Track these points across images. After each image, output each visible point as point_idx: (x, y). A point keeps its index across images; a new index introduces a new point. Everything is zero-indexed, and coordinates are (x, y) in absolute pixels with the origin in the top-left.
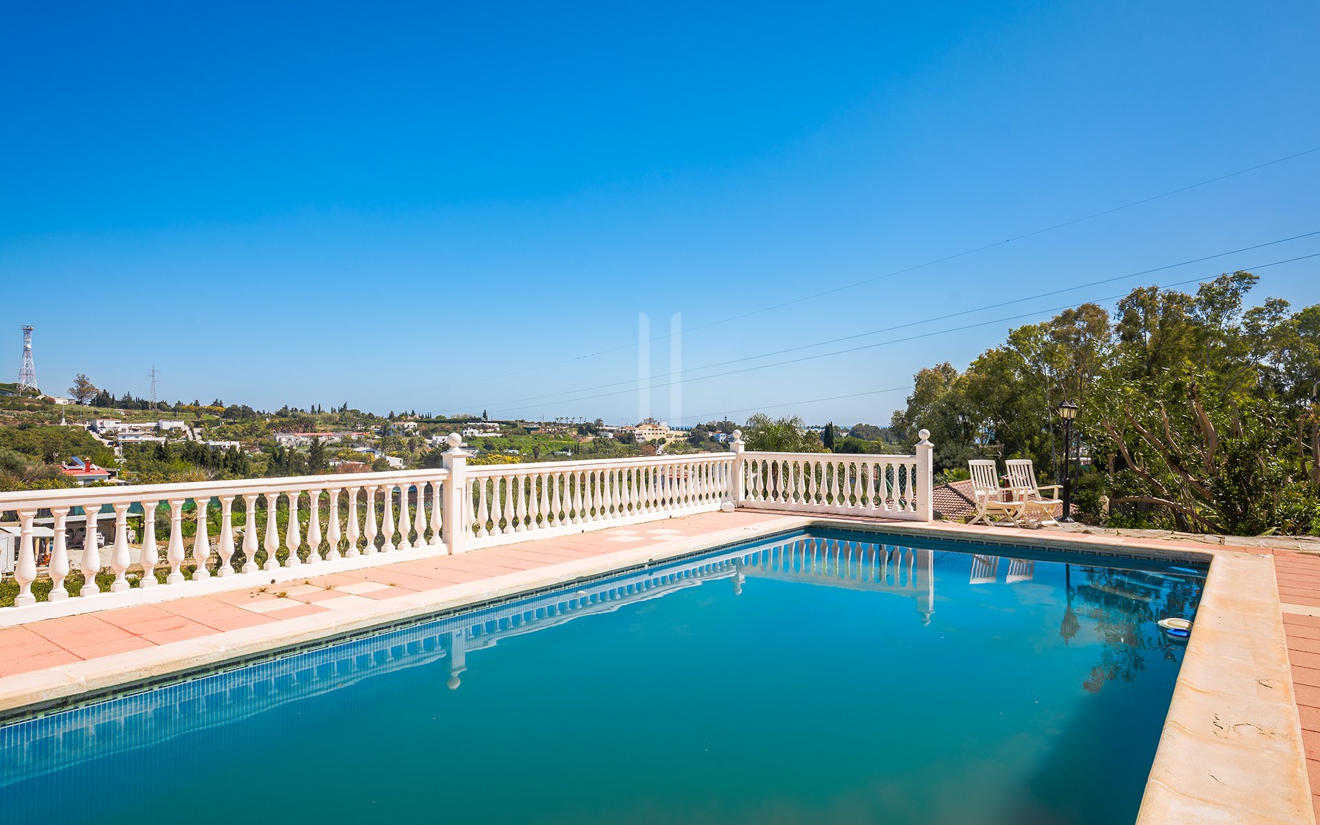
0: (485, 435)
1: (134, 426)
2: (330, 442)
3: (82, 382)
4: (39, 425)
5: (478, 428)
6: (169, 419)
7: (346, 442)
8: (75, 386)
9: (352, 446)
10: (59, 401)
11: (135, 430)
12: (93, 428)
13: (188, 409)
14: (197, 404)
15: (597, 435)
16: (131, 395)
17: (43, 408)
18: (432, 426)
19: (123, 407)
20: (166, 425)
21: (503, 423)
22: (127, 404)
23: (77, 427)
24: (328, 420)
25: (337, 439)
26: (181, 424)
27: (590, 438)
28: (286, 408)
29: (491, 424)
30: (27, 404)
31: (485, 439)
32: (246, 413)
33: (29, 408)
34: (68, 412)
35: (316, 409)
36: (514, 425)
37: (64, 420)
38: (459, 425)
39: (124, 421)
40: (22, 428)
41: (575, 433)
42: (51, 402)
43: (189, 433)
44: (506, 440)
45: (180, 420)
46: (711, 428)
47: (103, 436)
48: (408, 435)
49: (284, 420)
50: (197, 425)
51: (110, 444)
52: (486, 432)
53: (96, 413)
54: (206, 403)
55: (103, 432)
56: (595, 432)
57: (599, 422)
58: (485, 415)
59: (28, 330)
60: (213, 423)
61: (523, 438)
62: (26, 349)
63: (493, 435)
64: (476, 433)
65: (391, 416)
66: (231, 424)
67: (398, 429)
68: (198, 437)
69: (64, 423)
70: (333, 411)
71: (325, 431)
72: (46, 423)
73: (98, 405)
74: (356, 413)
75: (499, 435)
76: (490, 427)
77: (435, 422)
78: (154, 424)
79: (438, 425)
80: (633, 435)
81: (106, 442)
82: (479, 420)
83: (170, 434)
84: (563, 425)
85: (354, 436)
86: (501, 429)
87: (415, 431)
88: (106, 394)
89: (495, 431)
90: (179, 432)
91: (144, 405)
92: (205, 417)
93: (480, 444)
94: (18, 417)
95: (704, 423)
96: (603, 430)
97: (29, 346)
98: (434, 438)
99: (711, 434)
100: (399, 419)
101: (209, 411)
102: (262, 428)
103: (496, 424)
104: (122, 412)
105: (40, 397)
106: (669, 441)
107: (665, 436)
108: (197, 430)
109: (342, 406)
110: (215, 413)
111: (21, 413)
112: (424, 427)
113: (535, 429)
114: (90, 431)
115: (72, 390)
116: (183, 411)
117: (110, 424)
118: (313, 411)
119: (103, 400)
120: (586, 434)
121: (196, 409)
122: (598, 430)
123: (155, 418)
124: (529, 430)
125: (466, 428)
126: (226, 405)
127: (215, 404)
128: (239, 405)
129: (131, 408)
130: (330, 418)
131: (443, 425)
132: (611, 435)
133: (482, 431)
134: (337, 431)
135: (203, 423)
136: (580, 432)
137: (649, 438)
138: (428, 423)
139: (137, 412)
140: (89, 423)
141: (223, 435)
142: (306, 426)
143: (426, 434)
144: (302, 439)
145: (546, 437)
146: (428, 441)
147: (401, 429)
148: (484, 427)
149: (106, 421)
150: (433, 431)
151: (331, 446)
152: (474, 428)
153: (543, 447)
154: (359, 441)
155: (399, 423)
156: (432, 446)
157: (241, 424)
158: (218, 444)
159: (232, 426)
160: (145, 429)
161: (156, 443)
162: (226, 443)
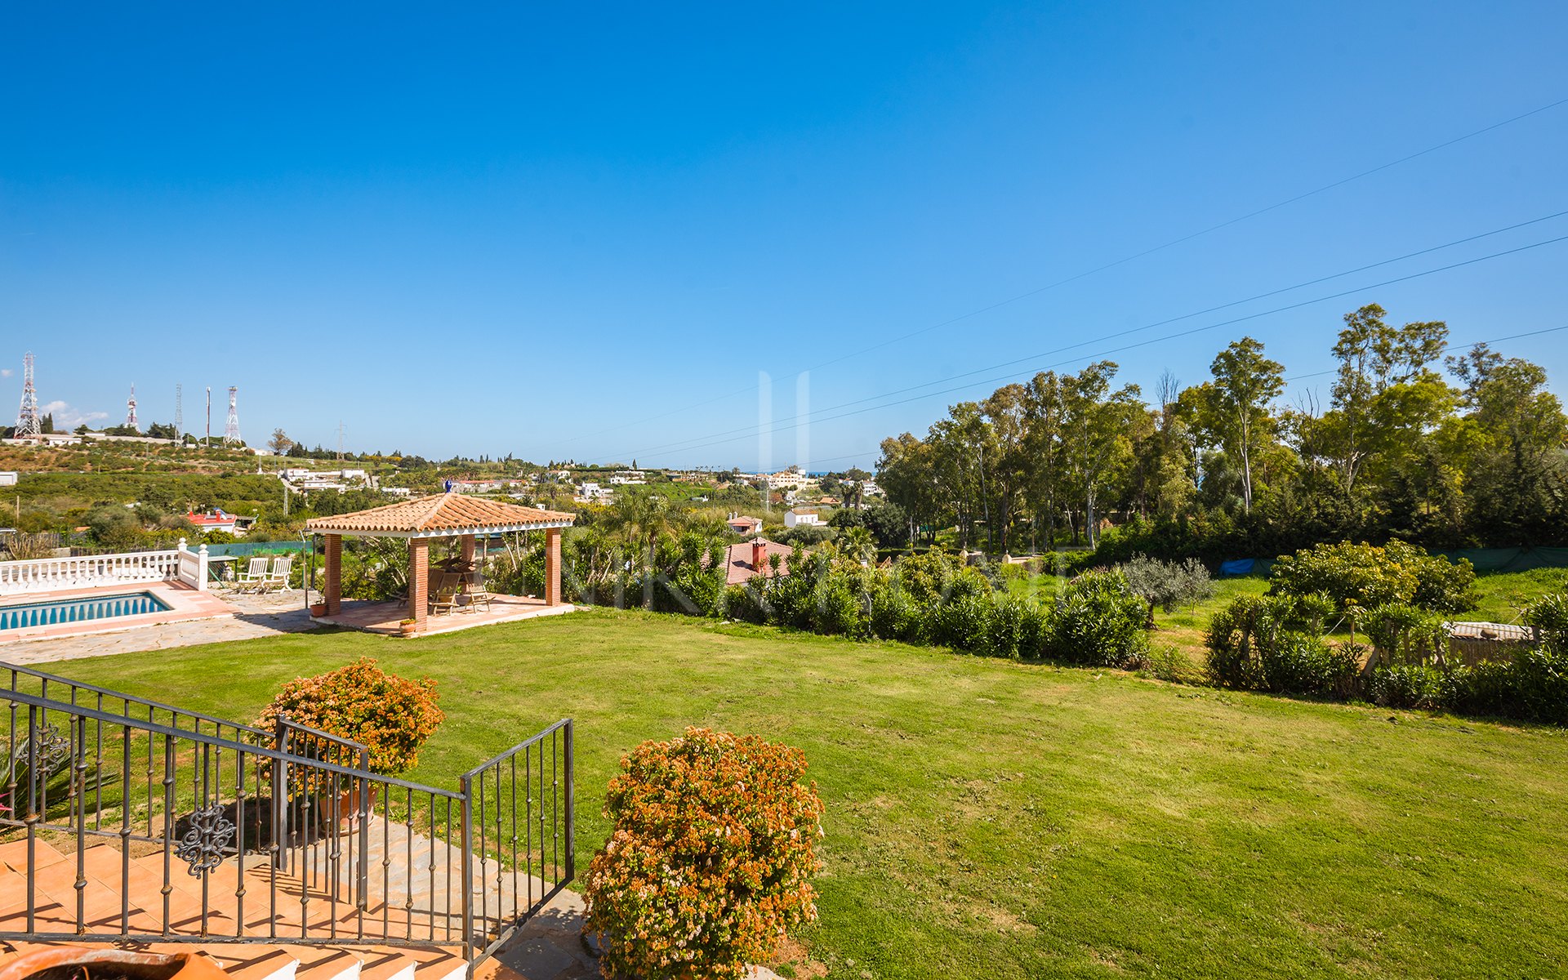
0: (631, 482)
1: (320, 474)
2: (490, 489)
3: (279, 436)
4: (239, 473)
5: (626, 476)
6: (353, 468)
7: (505, 489)
8: (273, 439)
9: (510, 493)
10: (258, 453)
11: (321, 478)
12: (284, 476)
13: (371, 459)
14: (379, 455)
15: (734, 482)
16: (322, 447)
17: (244, 459)
18: (584, 474)
19: (315, 457)
20: (348, 474)
21: (648, 471)
22: (318, 455)
23: (270, 476)
24: (493, 469)
25: (497, 486)
26: (361, 473)
27: (727, 484)
28: (457, 458)
29: (637, 473)
30: (230, 455)
31: (630, 486)
32: (419, 463)
33: (232, 459)
34: (266, 462)
35: (485, 459)
36: (657, 473)
37: (260, 469)
38: (607, 473)
39: (312, 469)
40: (223, 477)
41: (714, 480)
42: (251, 453)
43: (368, 481)
44: (649, 487)
45: (361, 468)
46: (842, 476)
47: (292, 484)
48: (561, 482)
49: (455, 468)
50: (376, 473)
51: (298, 489)
52: (630, 480)
53: (289, 462)
54: (386, 454)
55: (293, 480)
56: (732, 479)
57: (736, 471)
58: (634, 465)
59: (233, 390)
60: (389, 472)
61: (665, 486)
62: (231, 407)
63: (638, 482)
64: (623, 481)
65: (551, 464)
66: (406, 472)
67: (552, 477)
68: (376, 484)
69: (260, 472)
70: (500, 460)
71: (488, 479)
72: (246, 472)
73: (293, 456)
74: (520, 462)
75: (643, 483)
76: (636, 475)
77: (588, 471)
78: (339, 473)
79: (589, 474)
80: (766, 482)
81: (294, 488)
82: (627, 469)
83: (350, 482)
84: (703, 473)
85: (512, 485)
86: (646, 476)
87: (568, 479)
88: (299, 446)
89: (640, 479)
90: (358, 481)
91: (332, 456)
92: (384, 466)
93: (624, 491)
94: (221, 467)
95: (835, 471)
96: (740, 478)
97: (234, 404)
98: (584, 485)
99: (841, 481)
100: (556, 468)
101: (390, 461)
102: (432, 476)
103: (642, 473)
104: (312, 462)
105: (243, 449)
106: (801, 487)
107: (796, 483)
108: (375, 478)
109: (507, 456)
110: (393, 462)
111: (224, 463)
112: (577, 475)
113: (676, 477)
114: (283, 480)
115: (271, 442)
116: (367, 460)
117: (299, 473)
118: (482, 461)
119: (297, 452)
120: (724, 481)
121: (377, 460)
122: (736, 478)
123: (341, 467)
124: (671, 478)
125: (614, 476)
126: (404, 456)
127: (395, 454)
128: (413, 456)
129: (321, 458)
130: (495, 467)
131: (594, 473)
132: (746, 483)
133: (628, 478)
134: (498, 479)
135: (381, 471)
136: (719, 479)
137: (782, 485)
138: (581, 471)
139: (325, 462)
140: (282, 472)
141: (396, 483)
142: (471, 475)
143: (577, 482)
144: (466, 486)
145: (686, 485)
146: (578, 488)
147: (555, 477)
148: (630, 475)
149: (295, 470)
150: (584, 479)
151: (491, 492)
152: (621, 476)
153: (682, 494)
154: (516, 488)
155: (555, 472)
156: (582, 492)
157: (414, 472)
158: (390, 490)
159: (406, 475)
160: (330, 477)
161: (336, 490)
162: (398, 491)
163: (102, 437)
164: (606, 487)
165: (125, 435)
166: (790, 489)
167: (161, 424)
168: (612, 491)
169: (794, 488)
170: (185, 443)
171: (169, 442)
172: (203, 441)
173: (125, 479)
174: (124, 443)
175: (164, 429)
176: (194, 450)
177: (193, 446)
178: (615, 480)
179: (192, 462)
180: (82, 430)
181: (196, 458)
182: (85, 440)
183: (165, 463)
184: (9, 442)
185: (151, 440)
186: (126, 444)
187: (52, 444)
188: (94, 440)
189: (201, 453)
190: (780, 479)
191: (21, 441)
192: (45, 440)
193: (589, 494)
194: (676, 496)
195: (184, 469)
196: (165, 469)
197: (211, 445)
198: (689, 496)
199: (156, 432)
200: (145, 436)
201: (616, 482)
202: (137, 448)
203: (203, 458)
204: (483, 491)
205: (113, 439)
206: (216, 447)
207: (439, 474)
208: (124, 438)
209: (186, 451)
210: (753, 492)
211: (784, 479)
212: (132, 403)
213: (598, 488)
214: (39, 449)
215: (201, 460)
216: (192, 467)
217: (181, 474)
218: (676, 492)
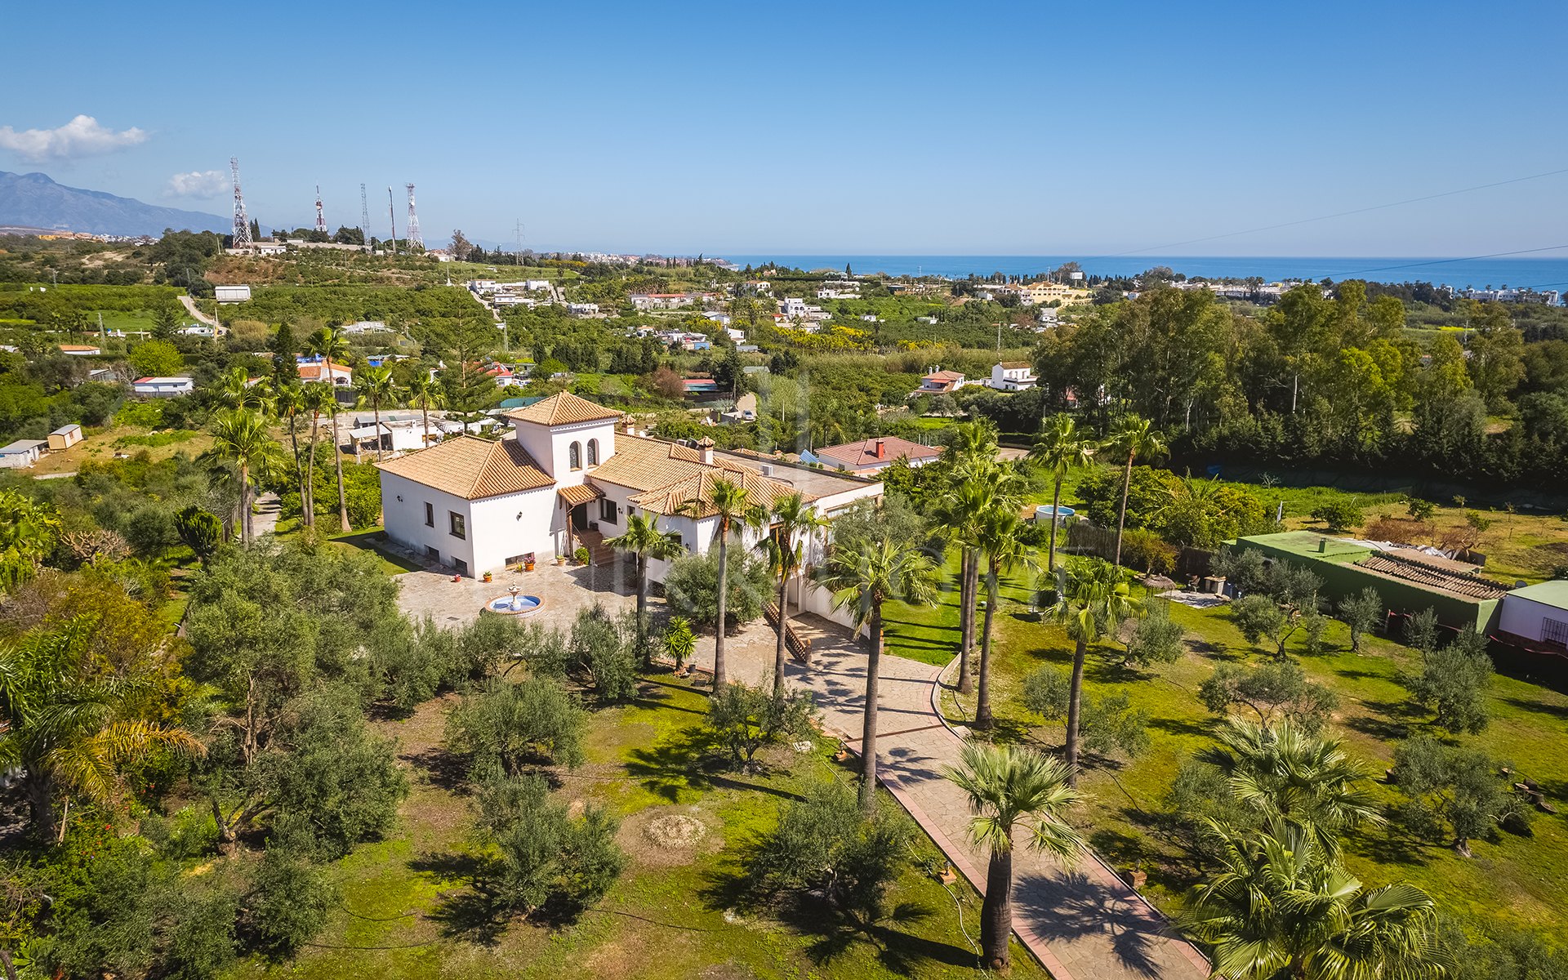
0: (842, 297)
1: (506, 285)
2: (682, 304)
3: (458, 238)
4: (430, 285)
5: (837, 287)
6: (536, 278)
7: (699, 305)
8: (452, 242)
9: (703, 310)
10: (442, 259)
11: (509, 290)
12: (472, 288)
13: (552, 265)
14: (559, 257)
15: (973, 296)
16: (500, 249)
17: (432, 268)
18: (788, 284)
19: (496, 263)
20: (534, 285)
21: (864, 280)
22: (497, 259)
23: (460, 288)
24: (682, 276)
25: (689, 301)
26: (546, 283)
27: (965, 299)
28: (643, 260)
29: (849, 282)
30: (418, 264)
31: (842, 302)
33: (421, 268)
34: (451, 271)
35: (671, 262)
36: (875, 283)
37: (449, 279)
38: (812, 283)
39: (498, 279)
40: (418, 289)
41: (947, 294)
42: (436, 260)
43: (553, 293)
44: (865, 303)
45: (545, 278)
47: (483, 298)
48: (760, 296)
49: (640, 276)
50: (561, 283)
51: (490, 305)
52: (842, 293)
53: (473, 270)
54: (566, 257)
55: (482, 292)
56: (972, 292)
57: (975, 279)
59: (410, 188)
60: (575, 282)
61: (884, 301)
62: (411, 206)
63: (851, 296)
64: (833, 294)
65: (747, 271)
66: (590, 282)
67: (750, 289)
68: (562, 297)
69: (449, 284)
70: (688, 264)
71: (677, 291)
72: (435, 283)
73: (476, 262)
74: (711, 266)
75: (858, 297)
76: (849, 287)
78: (523, 284)
79: (792, 285)
80: (1016, 295)
81: (486, 303)
83: (537, 295)
84: (934, 282)
85: (705, 298)
86: (861, 288)
87: (768, 291)
88: (479, 249)
89: (854, 292)
90: (542, 295)
91: (511, 260)
92: (568, 274)
93: (834, 308)
94: (414, 279)
95: (1113, 277)
96: (983, 289)
97: (413, 203)
98: (787, 300)
99: (1125, 294)
100: (752, 276)
101: (570, 266)
102: (618, 288)
103: (857, 283)
104: (494, 268)
105: (426, 255)
106: (1066, 302)
107: (1060, 297)
108: (560, 290)
109: (696, 258)
110: (575, 268)
111: (415, 272)
112: (780, 286)
113: (900, 289)
114: (472, 292)
115: (450, 245)
116: (547, 266)
117: (486, 284)
118: (669, 265)
119: (477, 256)
120: (962, 294)
121: (557, 264)
122: (976, 289)
123: (525, 276)
124: (892, 290)
125: (821, 288)
126: (585, 260)
127: (576, 258)
128: (596, 261)
129: (502, 264)
130: (685, 274)
131: (798, 284)
132: (990, 297)
133: (840, 290)
134: (689, 291)
135: (566, 281)
136: (954, 291)
137: (1038, 300)
138: (784, 280)
139: (507, 268)
140: (468, 284)
141: (582, 296)
142: (660, 286)
143: (779, 295)
144: (656, 301)
145: (911, 300)
146: (780, 303)
147: (753, 289)
148: (842, 286)
149: (482, 281)
150: (787, 291)
151: (683, 308)
152: (831, 288)
153: (906, 311)
154: (709, 304)
155: (753, 282)
156: (784, 309)
157: (600, 282)
158: (579, 306)
159: (591, 286)
160: (515, 288)
161: (525, 305)
162: (587, 306)
163: (301, 243)
164: (813, 303)
165: (319, 240)
166: (1051, 306)
167: (351, 227)
168: (819, 308)
169: (1057, 304)
170: (374, 249)
171: (359, 248)
172: (389, 244)
173: (335, 293)
174: (322, 250)
175: (352, 232)
176: (386, 257)
177: (380, 253)
178: (823, 294)
179: (386, 273)
180: (283, 237)
181: (388, 267)
182: (290, 248)
183: (362, 273)
184: (232, 252)
185: (339, 246)
186: (324, 252)
187: (264, 254)
188: (296, 248)
189: (390, 260)
190: (1037, 292)
191: (241, 251)
192: (256, 248)
193: (792, 312)
194: (897, 314)
195: (380, 280)
196: (365, 280)
197: (398, 250)
198: (914, 315)
199: (346, 236)
200: (335, 241)
201: (824, 296)
202: (334, 255)
203: (394, 267)
204: (674, 307)
205: (312, 245)
206: (402, 253)
207: (625, 286)
208: (321, 245)
209: (378, 258)
210: (998, 309)
211: (1042, 292)
212: (318, 204)
213: (803, 305)
214: (257, 259)
215: (393, 270)
216: (388, 278)
217: (380, 286)
218: (898, 309)
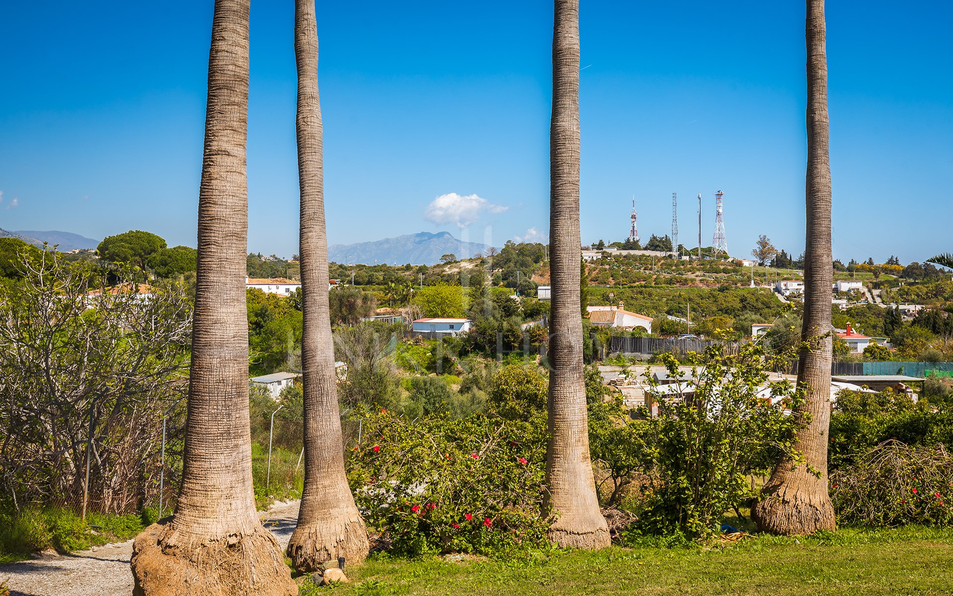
3: (763, 243)
4: (733, 287)
6: (845, 280)
8: (757, 247)
10: (746, 264)
12: (777, 290)
13: (863, 269)
14: (871, 262)
17: (735, 271)
19: (800, 268)
20: (845, 287)
23: (764, 290)
26: (859, 285)
30: (722, 267)
33: (725, 271)
34: (754, 274)
37: (753, 282)
40: (722, 290)
42: (739, 264)
43: (868, 295)
45: (857, 281)
47: (788, 298)
50: (876, 286)
53: (778, 274)
54: (880, 261)
55: (787, 293)
59: (719, 195)
60: (891, 284)
62: (718, 214)
66: (911, 284)
68: (878, 300)
69: (753, 286)
72: (739, 285)
73: (778, 266)
83: (847, 295)
88: (784, 254)
90: (858, 295)
92: (883, 277)
94: (717, 280)
97: (721, 211)
101: (886, 270)
104: (800, 273)
105: (730, 260)
108: (876, 292)
110: (891, 272)
111: (718, 275)
114: (776, 293)
115: (755, 251)
116: (858, 270)
117: (791, 286)
119: (782, 261)
121: (870, 268)
123: (834, 278)
126: (904, 263)
127: (891, 261)
135: (882, 283)
140: (774, 285)
141: (903, 297)
149: (789, 283)
157: (922, 283)
158: (899, 307)
159: (913, 288)
161: (836, 305)
162: (909, 308)
163: (615, 251)
165: (631, 248)
167: (660, 235)
170: (680, 255)
171: (666, 254)
172: (695, 251)
173: (641, 293)
174: (633, 256)
175: (661, 241)
176: (691, 262)
177: (685, 258)
179: (690, 276)
180: (600, 246)
181: (692, 270)
182: (605, 256)
183: (668, 276)
185: (647, 253)
186: (635, 258)
188: (610, 255)
189: (695, 265)
195: (685, 282)
196: (670, 282)
197: (703, 256)
199: (654, 244)
200: (646, 249)
202: (643, 261)
203: (699, 270)
205: (624, 253)
206: (708, 258)
208: (632, 252)
209: (683, 263)
212: (633, 217)
215: (698, 273)
216: (692, 280)
217: (684, 287)
